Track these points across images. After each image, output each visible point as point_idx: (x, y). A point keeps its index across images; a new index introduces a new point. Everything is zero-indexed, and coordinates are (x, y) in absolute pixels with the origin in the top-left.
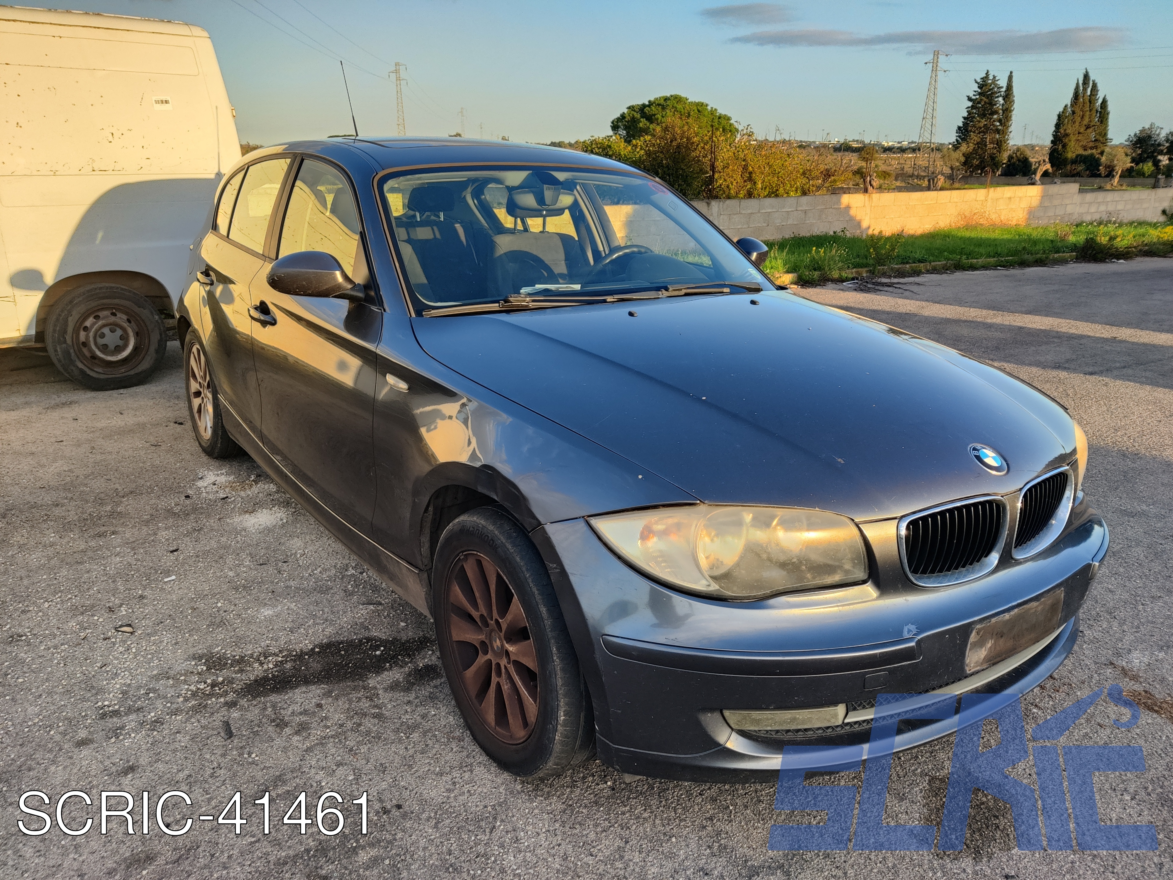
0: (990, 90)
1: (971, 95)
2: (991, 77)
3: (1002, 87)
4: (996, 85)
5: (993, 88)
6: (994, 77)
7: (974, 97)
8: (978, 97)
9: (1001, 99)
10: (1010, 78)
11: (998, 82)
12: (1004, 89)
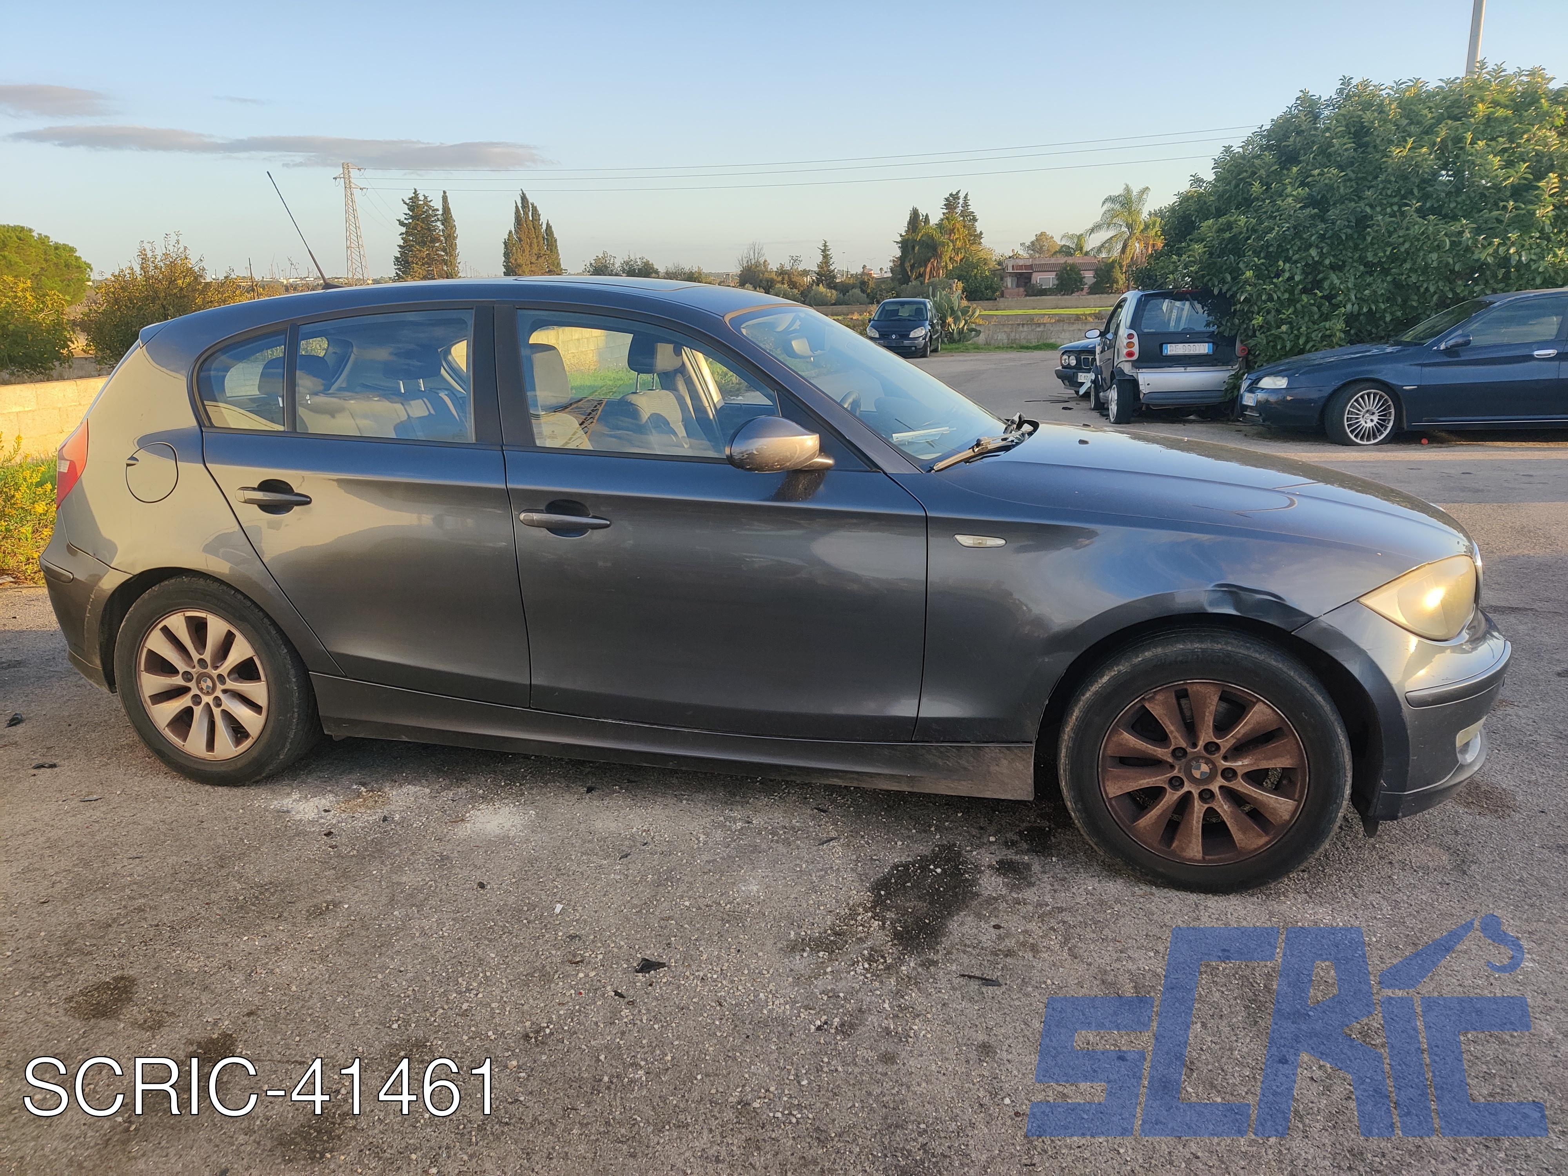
0: (425, 212)
1: (402, 219)
2: (421, 198)
3: (437, 210)
4: (430, 207)
5: (427, 210)
6: (426, 197)
7: (406, 222)
8: (410, 221)
9: (439, 224)
10: (445, 199)
11: (431, 204)
12: (440, 212)
